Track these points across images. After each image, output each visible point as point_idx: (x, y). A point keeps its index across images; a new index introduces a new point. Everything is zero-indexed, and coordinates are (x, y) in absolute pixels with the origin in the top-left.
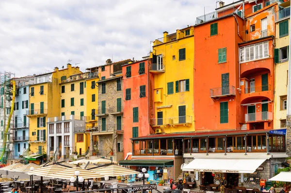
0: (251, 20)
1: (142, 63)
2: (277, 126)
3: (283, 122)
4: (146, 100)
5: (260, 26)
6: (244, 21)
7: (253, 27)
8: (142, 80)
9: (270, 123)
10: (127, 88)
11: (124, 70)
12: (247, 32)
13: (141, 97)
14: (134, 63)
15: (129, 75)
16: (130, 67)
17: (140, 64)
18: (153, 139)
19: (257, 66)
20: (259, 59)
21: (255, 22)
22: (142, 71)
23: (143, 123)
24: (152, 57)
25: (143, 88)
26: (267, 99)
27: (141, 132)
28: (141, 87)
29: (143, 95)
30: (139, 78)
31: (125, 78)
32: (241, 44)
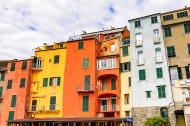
0: (104, 44)
1: (25, 62)
2: (123, 115)
3: (127, 112)
4: (24, 90)
5: (110, 48)
6: (100, 44)
7: (106, 48)
8: (23, 74)
9: (118, 113)
10: (10, 79)
11: (10, 66)
12: (102, 51)
13: (21, 87)
14: (17, 61)
15: (13, 69)
16: (15, 64)
17: (24, 62)
18: (27, 122)
19: (109, 73)
20: (110, 68)
21: (107, 45)
22: (24, 67)
23: (19, 108)
24: (33, 58)
25: (23, 80)
26: (115, 96)
27: (16, 115)
28: (21, 79)
29: (22, 85)
30: (21, 73)
31: (9, 71)
32: (98, 58)
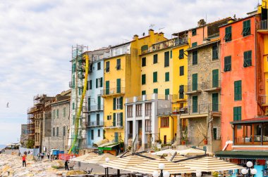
1: (246, 22)
4: (252, 70)
8: (246, 43)
10: (227, 54)
11: (222, 32)
13: (245, 66)
14: (235, 21)
15: (229, 38)
16: (230, 28)
17: (244, 23)
18: (262, 123)
22: (247, 32)
23: (248, 101)
24: (260, 12)
25: (248, 55)
27: (245, 113)
28: (245, 53)
29: (247, 63)
30: (243, 42)
31: (223, 42)
